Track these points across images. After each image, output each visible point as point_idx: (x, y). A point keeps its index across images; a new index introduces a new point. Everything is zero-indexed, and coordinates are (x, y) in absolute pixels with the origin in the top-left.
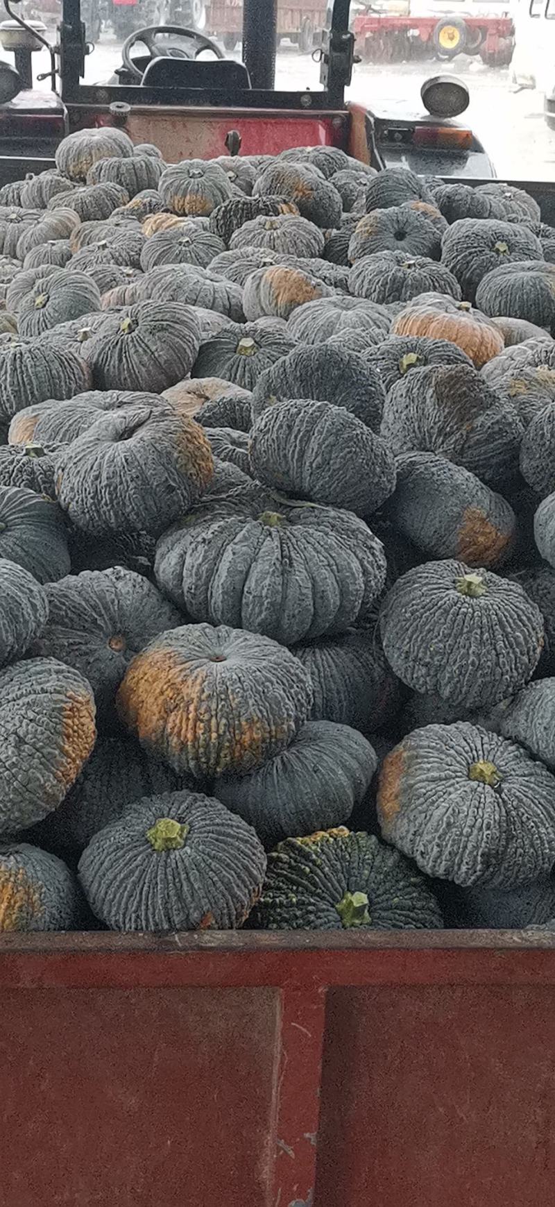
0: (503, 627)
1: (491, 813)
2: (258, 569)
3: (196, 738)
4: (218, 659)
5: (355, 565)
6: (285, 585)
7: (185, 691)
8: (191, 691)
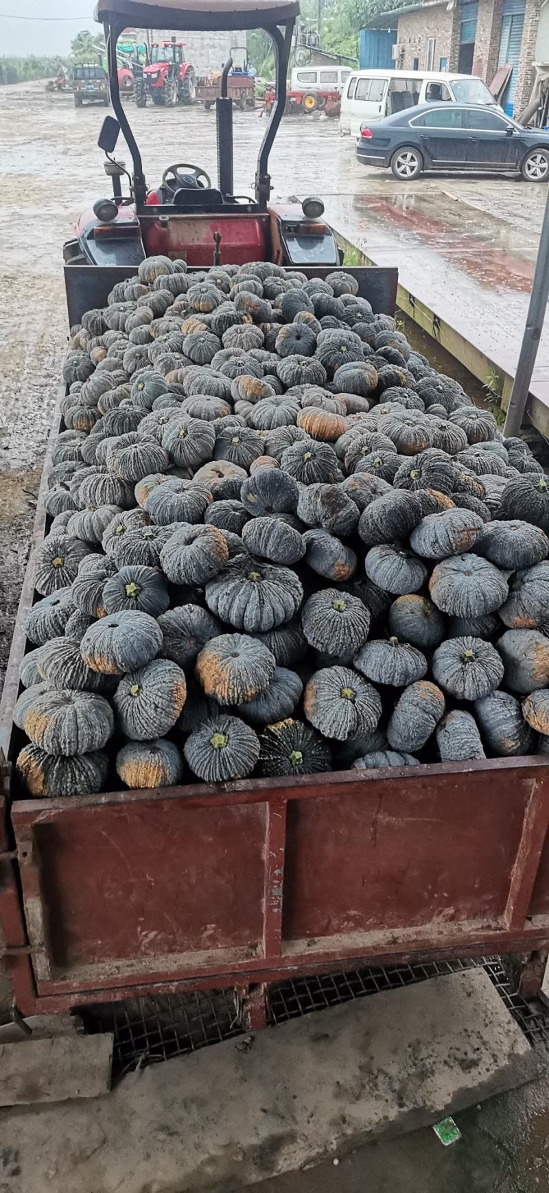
0: (353, 626)
1: (351, 715)
2: (249, 607)
3: (228, 695)
4: (235, 655)
5: (291, 599)
6: (261, 613)
7: (223, 675)
8: (225, 676)
